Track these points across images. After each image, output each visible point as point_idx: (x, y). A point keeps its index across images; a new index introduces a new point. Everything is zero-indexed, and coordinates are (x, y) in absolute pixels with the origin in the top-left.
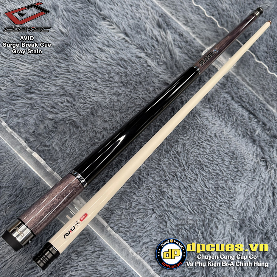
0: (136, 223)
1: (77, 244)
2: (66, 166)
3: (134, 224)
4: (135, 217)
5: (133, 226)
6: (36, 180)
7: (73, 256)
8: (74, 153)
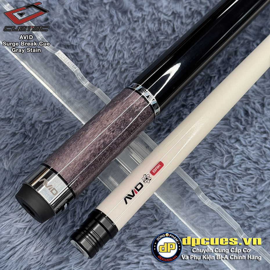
0: (243, 193)
1: (136, 225)
2: (109, 85)
3: (239, 195)
4: (240, 183)
5: (235, 198)
6: (57, 109)
7: (130, 245)
8: (121, 61)
